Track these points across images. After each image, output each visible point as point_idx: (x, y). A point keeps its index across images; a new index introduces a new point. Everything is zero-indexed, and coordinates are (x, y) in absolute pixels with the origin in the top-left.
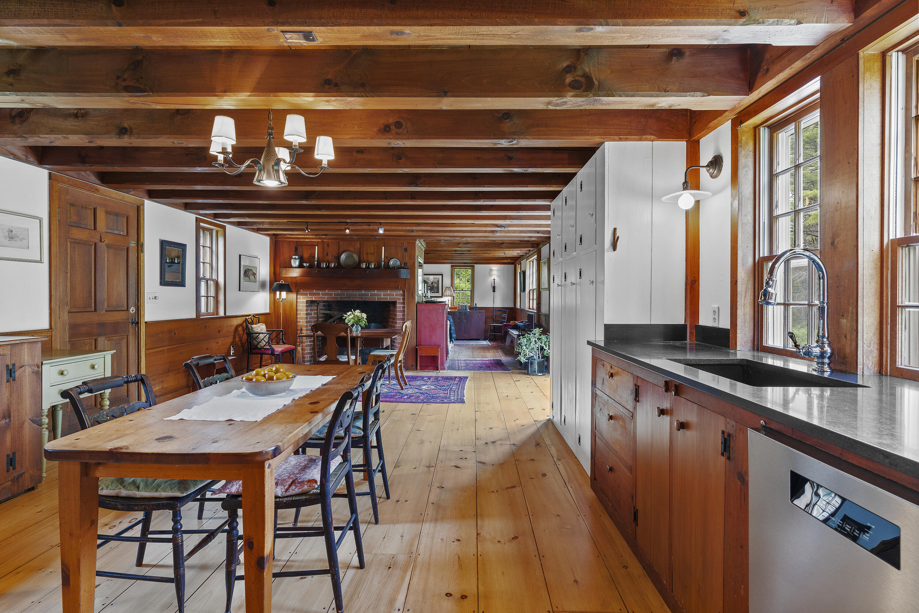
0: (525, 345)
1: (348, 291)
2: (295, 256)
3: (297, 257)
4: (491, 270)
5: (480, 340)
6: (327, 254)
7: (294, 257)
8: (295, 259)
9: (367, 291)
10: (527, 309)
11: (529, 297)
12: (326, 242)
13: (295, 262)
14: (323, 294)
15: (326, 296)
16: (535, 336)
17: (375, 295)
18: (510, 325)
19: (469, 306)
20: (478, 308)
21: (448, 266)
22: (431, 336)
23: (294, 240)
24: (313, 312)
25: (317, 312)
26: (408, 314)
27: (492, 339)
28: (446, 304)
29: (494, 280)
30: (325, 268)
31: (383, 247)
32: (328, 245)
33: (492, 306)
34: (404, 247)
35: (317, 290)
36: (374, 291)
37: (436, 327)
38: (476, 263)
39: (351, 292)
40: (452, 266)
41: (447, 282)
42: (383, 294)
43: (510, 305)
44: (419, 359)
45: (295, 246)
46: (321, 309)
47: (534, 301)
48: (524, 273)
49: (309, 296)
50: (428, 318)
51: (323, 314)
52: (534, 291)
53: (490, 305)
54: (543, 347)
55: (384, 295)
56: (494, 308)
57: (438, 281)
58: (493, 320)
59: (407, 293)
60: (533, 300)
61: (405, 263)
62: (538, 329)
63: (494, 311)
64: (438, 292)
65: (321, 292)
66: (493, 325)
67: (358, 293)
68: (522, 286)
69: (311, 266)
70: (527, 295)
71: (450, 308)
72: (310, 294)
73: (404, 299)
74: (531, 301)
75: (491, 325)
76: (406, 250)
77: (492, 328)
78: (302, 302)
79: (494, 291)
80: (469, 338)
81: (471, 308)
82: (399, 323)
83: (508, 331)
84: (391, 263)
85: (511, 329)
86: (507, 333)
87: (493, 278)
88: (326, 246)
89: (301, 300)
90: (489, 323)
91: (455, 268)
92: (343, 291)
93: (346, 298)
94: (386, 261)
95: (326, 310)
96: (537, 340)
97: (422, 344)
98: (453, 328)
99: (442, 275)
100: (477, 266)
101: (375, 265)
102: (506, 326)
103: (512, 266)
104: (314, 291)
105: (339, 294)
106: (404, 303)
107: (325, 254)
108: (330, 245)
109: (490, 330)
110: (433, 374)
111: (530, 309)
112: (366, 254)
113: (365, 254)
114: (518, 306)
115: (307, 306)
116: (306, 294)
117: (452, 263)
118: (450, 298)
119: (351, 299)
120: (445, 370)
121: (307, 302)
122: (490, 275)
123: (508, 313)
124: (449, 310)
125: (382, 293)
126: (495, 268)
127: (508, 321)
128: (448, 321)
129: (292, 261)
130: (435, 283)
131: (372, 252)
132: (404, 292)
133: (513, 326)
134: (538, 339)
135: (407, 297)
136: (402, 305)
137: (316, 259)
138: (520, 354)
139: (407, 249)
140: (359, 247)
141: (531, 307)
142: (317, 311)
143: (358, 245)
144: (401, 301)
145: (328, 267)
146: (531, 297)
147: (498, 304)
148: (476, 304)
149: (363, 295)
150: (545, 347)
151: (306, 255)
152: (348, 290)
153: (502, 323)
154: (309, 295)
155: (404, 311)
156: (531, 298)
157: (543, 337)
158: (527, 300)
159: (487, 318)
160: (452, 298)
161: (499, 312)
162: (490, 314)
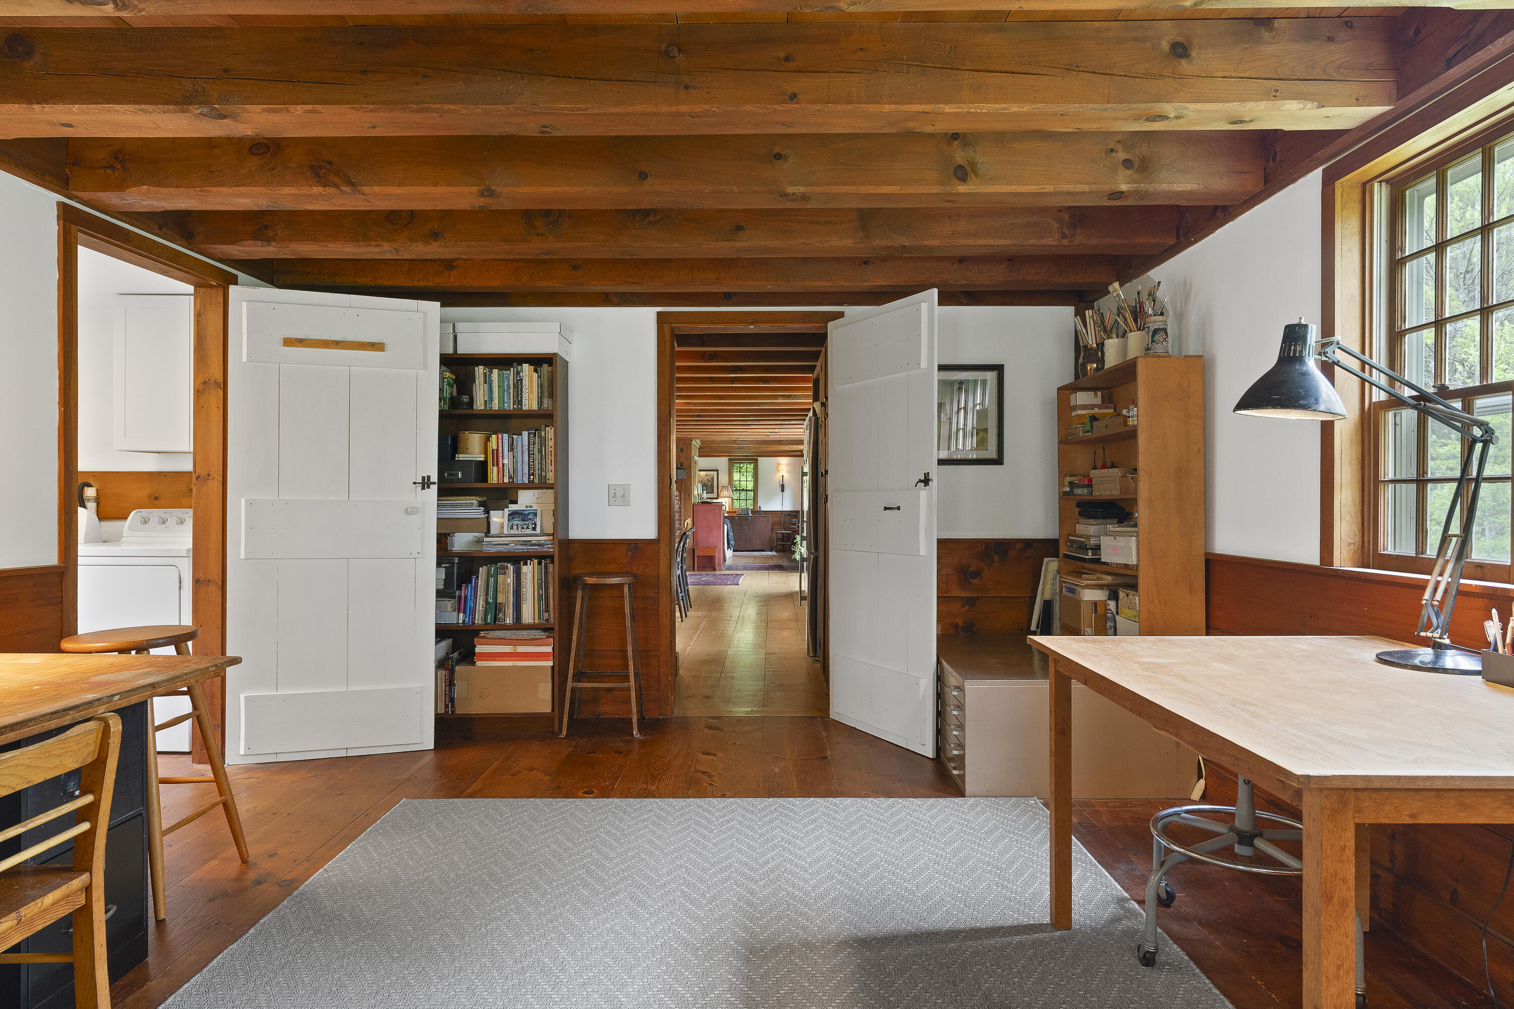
4: (779, 464)
5: (765, 551)
19: (751, 509)
20: (763, 511)
21: (724, 461)
22: (708, 537)
27: (780, 550)
28: (723, 505)
29: (783, 477)
33: (780, 510)
37: (713, 531)
38: (760, 457)
40: (730, 460)
41: (724, 479)
44: (696, 559)
50: (704, 521)
53: (778, 508)
57: (713, 479)
58: (781, 527)
63: (782, 516)
64: (712, 492)
66: (781, 533)
71: (728, 512)
75: (779, 533)
77: (780, 536)
79: (783, 491)
80: (751, 549)
81: (753, 512)
87: (781, 474)
90: (776, 530)
91: (734, 463)
97: (699, 544)
98: (731, 534)
99: (717, 471)
100: (762, 461)
102: (794, 532)
109: (777, 539)
110: (713, 573)
117: (729, 456)
118: (727, 499)
120: (721, 570)
122: (778, 470)
124: (726, 515)
126: (784, 461)
128: (725, 525)
130: (709, 480)
147: (786, 507)
148: (760, 508)
153: (792, 530)
159: (773, 524)
160: (731, 499)
161: (789, 517)
162: (777, 519)
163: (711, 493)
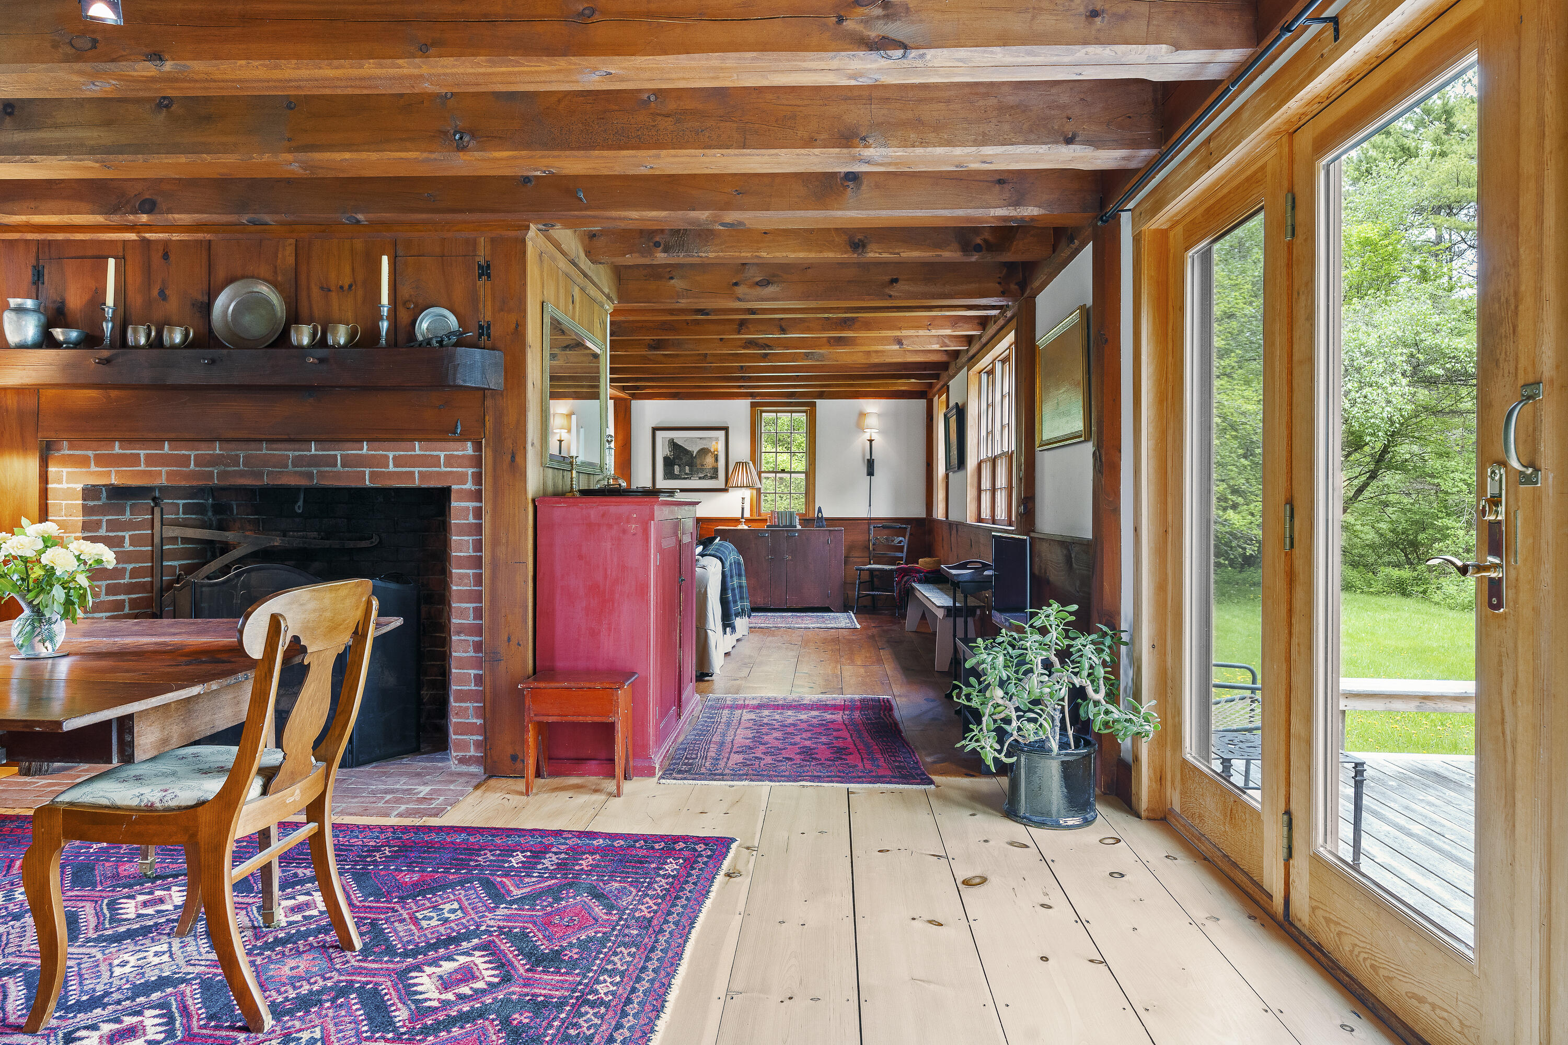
0: (1002, 684)
1: (253, 445)
2: (19, 301)
3: (29, 303)
4: (862, 415)
5: (832, 612)
6: (163, 294)
7: (13, 302)
8: (20, 310)
9: (327, 445)
10: (971, 520)
11: (976, 484)
12: (157, 241)
13: (19, 328)
14: (150, 460)
15: (164, 469)
16: (1047, 639)
17: (363, 461)
18: (918, 571)
19: (800, 514)
20: (827, 519)
21: (742, 406)
22: (594, 634)
23: (30, 236)
24: (127, 535)
25: (153, 534)
26: (495, 542)
27: (865, 607)
29: (871, 441)
30: (143, 347)
31: (385, 259)
32: (166, 256)
33: (865, 515)
34: (477, 259)
35: (127, 441)
36: (357, 445)
37: (617, 596)
38: (821, 396)
39: (264, 450)
40: (753, 405)
41: (740, 448)
42: (395, 458)
43: (918, 512)
44: (529, 736)
45: (34, 262)
46: (176, 523)
47: (998, 494)
48: (961, 412)
49: (93, 468)
50: (580, 557)
51: (185, 540)
52: (999, 462)
53: (860, 512)
54: (1082, 689)
55: (398, 461)
56: (870, 519)
57: (715, 447)
58: (867, 555)
59: (490, 453)
60: (994, 490)
61: (481, 327)
62: (1055, 606)
63: (869, 529)
64: (715, 476)
65: (142, 452)
66: (869, 569)
67: (290, 454)
68: (954, 452)
69: (91, 341)
70: (972, 476)
71: (748, 521)
72: (101, 460)
73: (478, 479)
74: (986, 498)
75: (863, 570)
76: (485, 271)
77: (866, 577)
78: (68, 494)
79: (871, 473)
80: (799, 606)
81: (806, 521)
82: (461, 577)
83: (913, 588)
84: (424, 325)
85: (920, 581)
86: (908, 593)
87: (867, 436)
88: (156, 258)
89: (65, 486)
90: (856, 563)
91: (762, 412)
92: (233, 445)
93: (242, 474)
94: (404, 317)
95: (203, 525)
96: (1055, 660)
97: (560, 664)
99: (726, 429)
100: (824, 406)
101: (352, 335)
102: (903, 572)
103: (923, 402)
104: (117, 449)
105: (214, 461)
106: (477, 495)
107: (155, 292)
108: (172, 257)
109: (860, 583)
111: (980, 519)
112: (322, 288)
113: (315, 292)
114: (939, 513)
115: (86, 510)
116: (83, 462)
117: (752, 395)
118: (747, 494)
119: (266, 480)
120: (653, 775)
121: (90, 492)
122: (859, 427)
123: (911, 534)
125: (391, 455)
126: (873, 407)
127: (913, 556)
129: (8, 318)
131: (346, 282)
132: (478, 446)
133: (929, 572)
134: (1059, 654)
135: (490, 466)
136: (472, 505)
137: (109, 313)
138: (979, 722)
139: (488, 267)
140: (291, 260)
141: (986, 513)
142: (152, 528)
143: (287, 256)
144: (469, 486)
145: (157, 343)
146: (986, 484)
147: (883, 509)
148: (820, 510)
149: (315, 461)
150: (1090, 690)
151: (75, 300)
152: (255, 440)
153: (892, 561)
154: (97, 465)
155: (478, 529)
156: (983, 487)
157: (1085, 645)
158: (971, 493)
159: (850, 548)
160: (755, 492)
161: (886, 531)
162: (859, 537)
163: (712, 478)
